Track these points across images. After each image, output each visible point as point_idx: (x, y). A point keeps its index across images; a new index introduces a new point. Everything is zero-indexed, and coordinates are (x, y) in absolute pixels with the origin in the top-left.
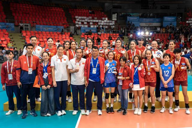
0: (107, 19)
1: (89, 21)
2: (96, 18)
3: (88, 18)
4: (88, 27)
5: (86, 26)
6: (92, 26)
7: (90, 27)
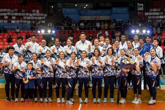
0: (38, 11)
1: (12, 14)
2: (23, 11)
3: (13, 11)
4: (8, 22)
5: (6, 21)
6: (13, 22)
7: (11, 22)
